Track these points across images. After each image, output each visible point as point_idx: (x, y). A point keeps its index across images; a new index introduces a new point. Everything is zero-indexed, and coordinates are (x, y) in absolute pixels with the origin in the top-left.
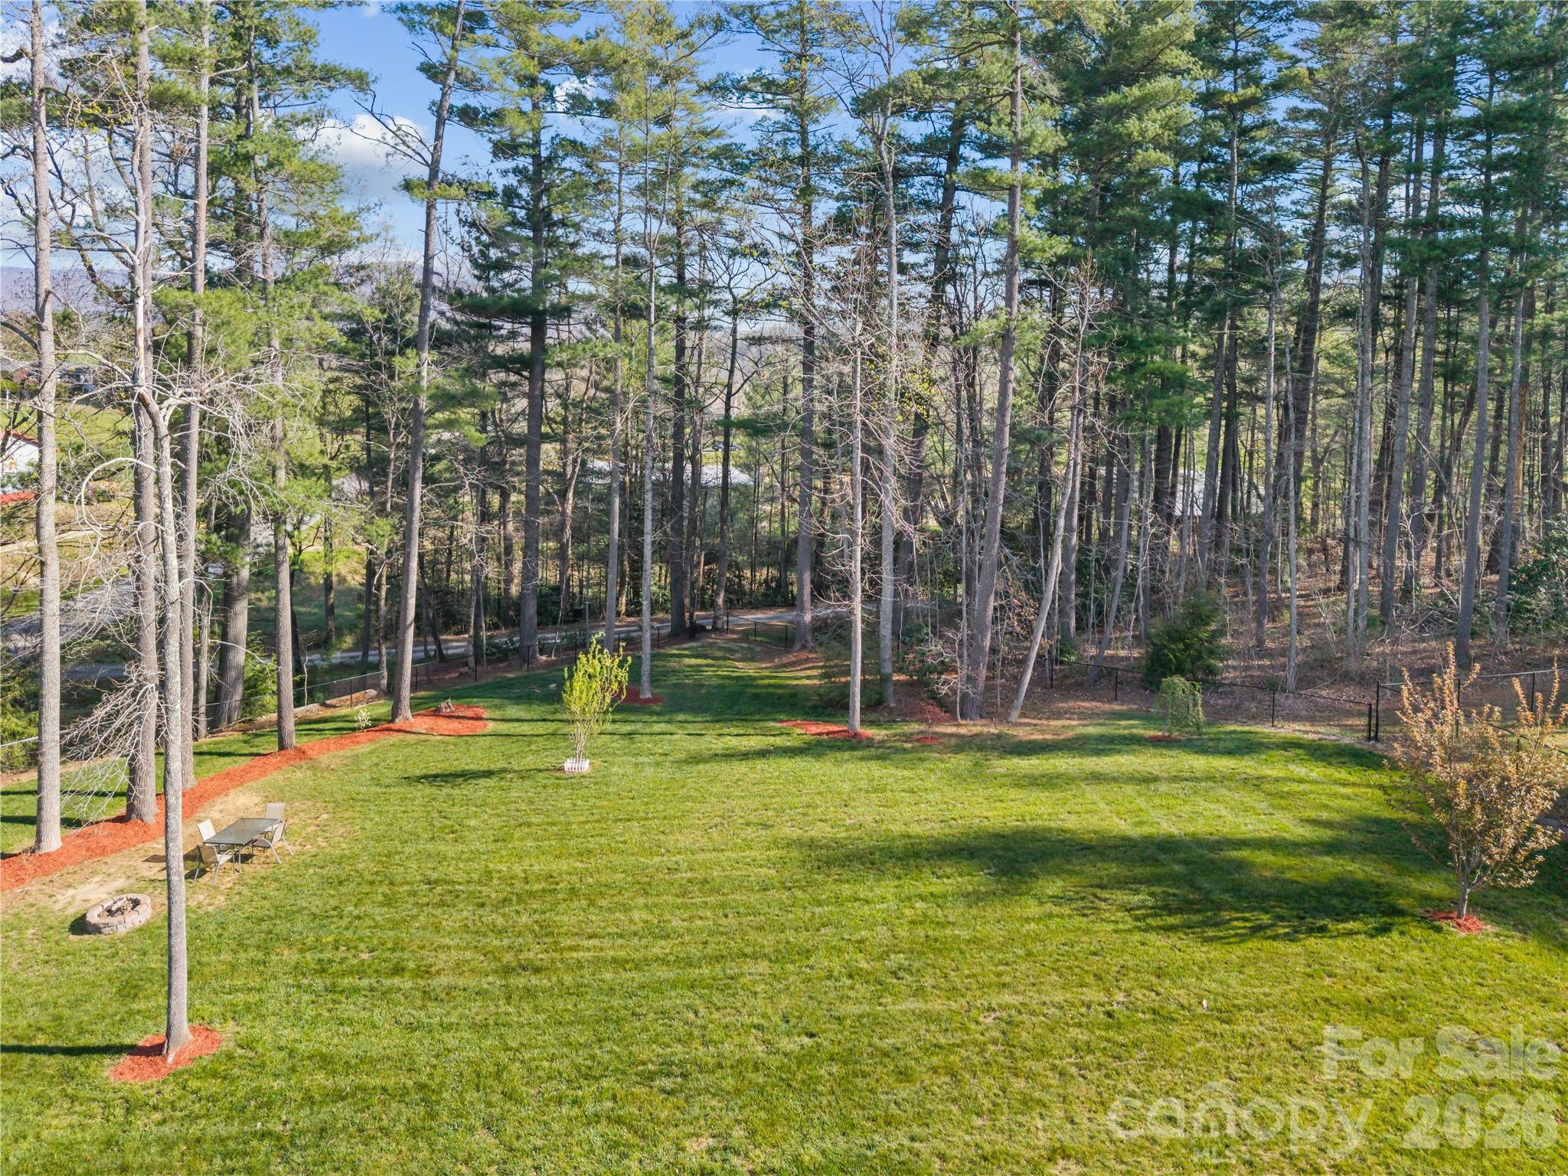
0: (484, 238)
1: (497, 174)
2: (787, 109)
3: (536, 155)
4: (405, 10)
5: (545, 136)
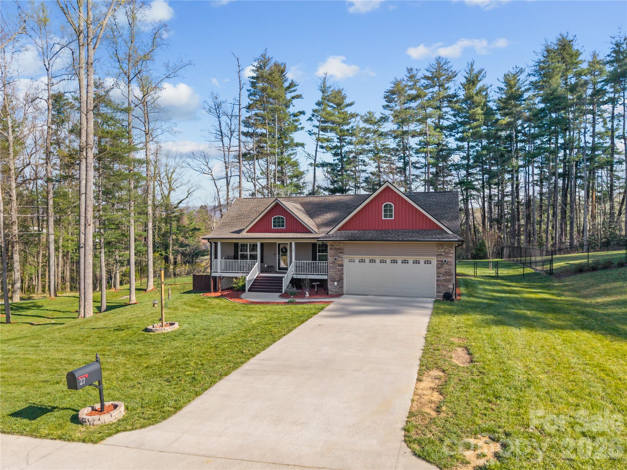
1: (333, 161)
3: (341, 155)
4: (309, 131)
5: (343, 151)
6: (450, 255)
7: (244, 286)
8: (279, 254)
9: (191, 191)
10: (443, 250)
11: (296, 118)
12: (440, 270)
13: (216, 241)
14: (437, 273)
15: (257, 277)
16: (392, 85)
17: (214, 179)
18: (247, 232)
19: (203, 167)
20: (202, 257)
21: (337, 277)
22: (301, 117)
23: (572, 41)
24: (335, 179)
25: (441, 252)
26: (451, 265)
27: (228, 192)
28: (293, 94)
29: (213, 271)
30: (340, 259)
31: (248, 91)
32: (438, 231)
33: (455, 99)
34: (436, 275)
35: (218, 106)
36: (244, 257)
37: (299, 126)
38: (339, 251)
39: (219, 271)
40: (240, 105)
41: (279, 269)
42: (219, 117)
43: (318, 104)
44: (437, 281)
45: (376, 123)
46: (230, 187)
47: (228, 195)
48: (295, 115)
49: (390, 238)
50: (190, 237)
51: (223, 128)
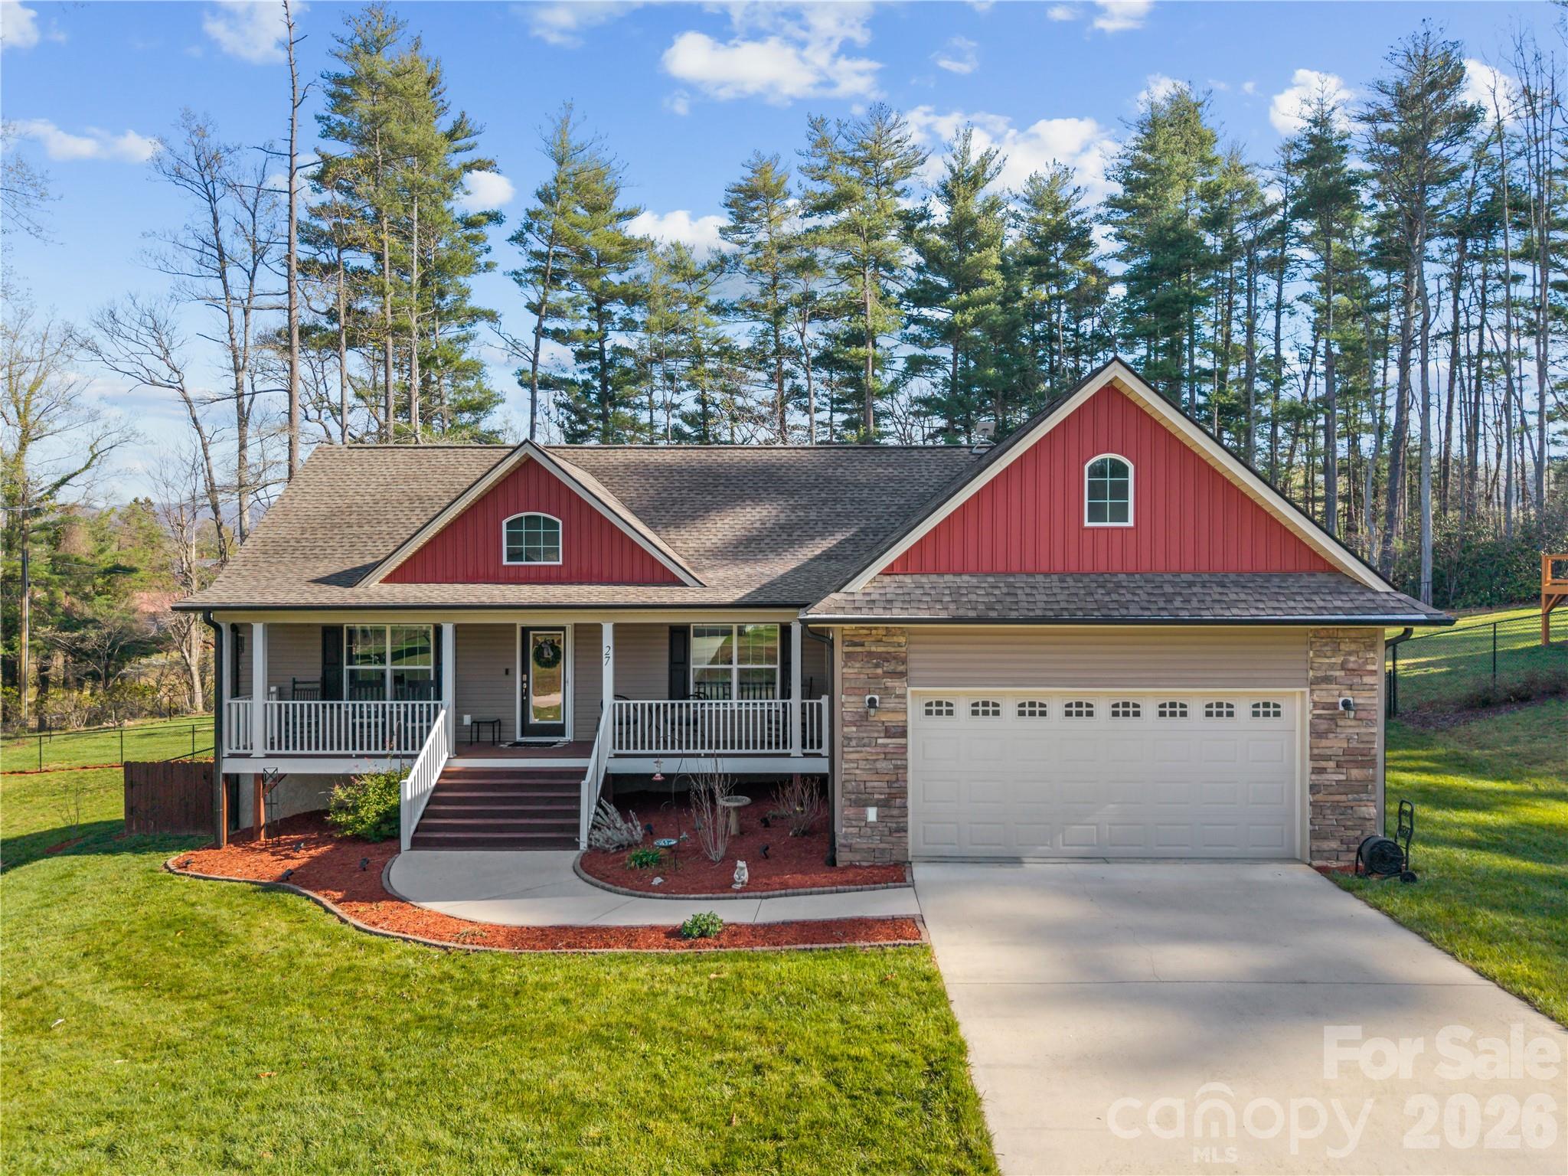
0: (573, 417)
1: (577, 373)
2: (768, 321)
3: (602, 359)
4: (516, 273)
5: (607, 346)
6: (1368, 680)
7: (391, 817)
8: (525, 670)
9: (101, 446)
10: (1339, 660)
11: (474, 231)
12: (1324, 743)
13: (240, 618)
14: (1313, 758)
15: (444, 774)
16: (748, 173)
17: (188, 401)
18: (390, 579)
19: (151, 362)
20: (144, 661)
21: (879, 787)
22: (490, 230)
23: (1200, 105)
24: (580, 427)
25: (1332, 667)
26: (1371, 722)
27: (243, 447)
28: (466, 157)
29: (226, 751)
30: (891, 703)
31: (320, 119)
32: (1322, 578)
33: (924, 223)
34: (1307, 765)
35: (208, 163)
36: (368, 686)
37: (483, 259)
38: (889, 667)
39: (258, 750)
40: (291, 156)
41: (523, 734)
42: (212, 199)
43: (545, 196)
44: (1314, 789)
45: (696, 277)
46: (250, 431)
47: (242, 458)
48: (469, 223)
49: (1134, 611)
50: (99, 594)
51: (226, 237)
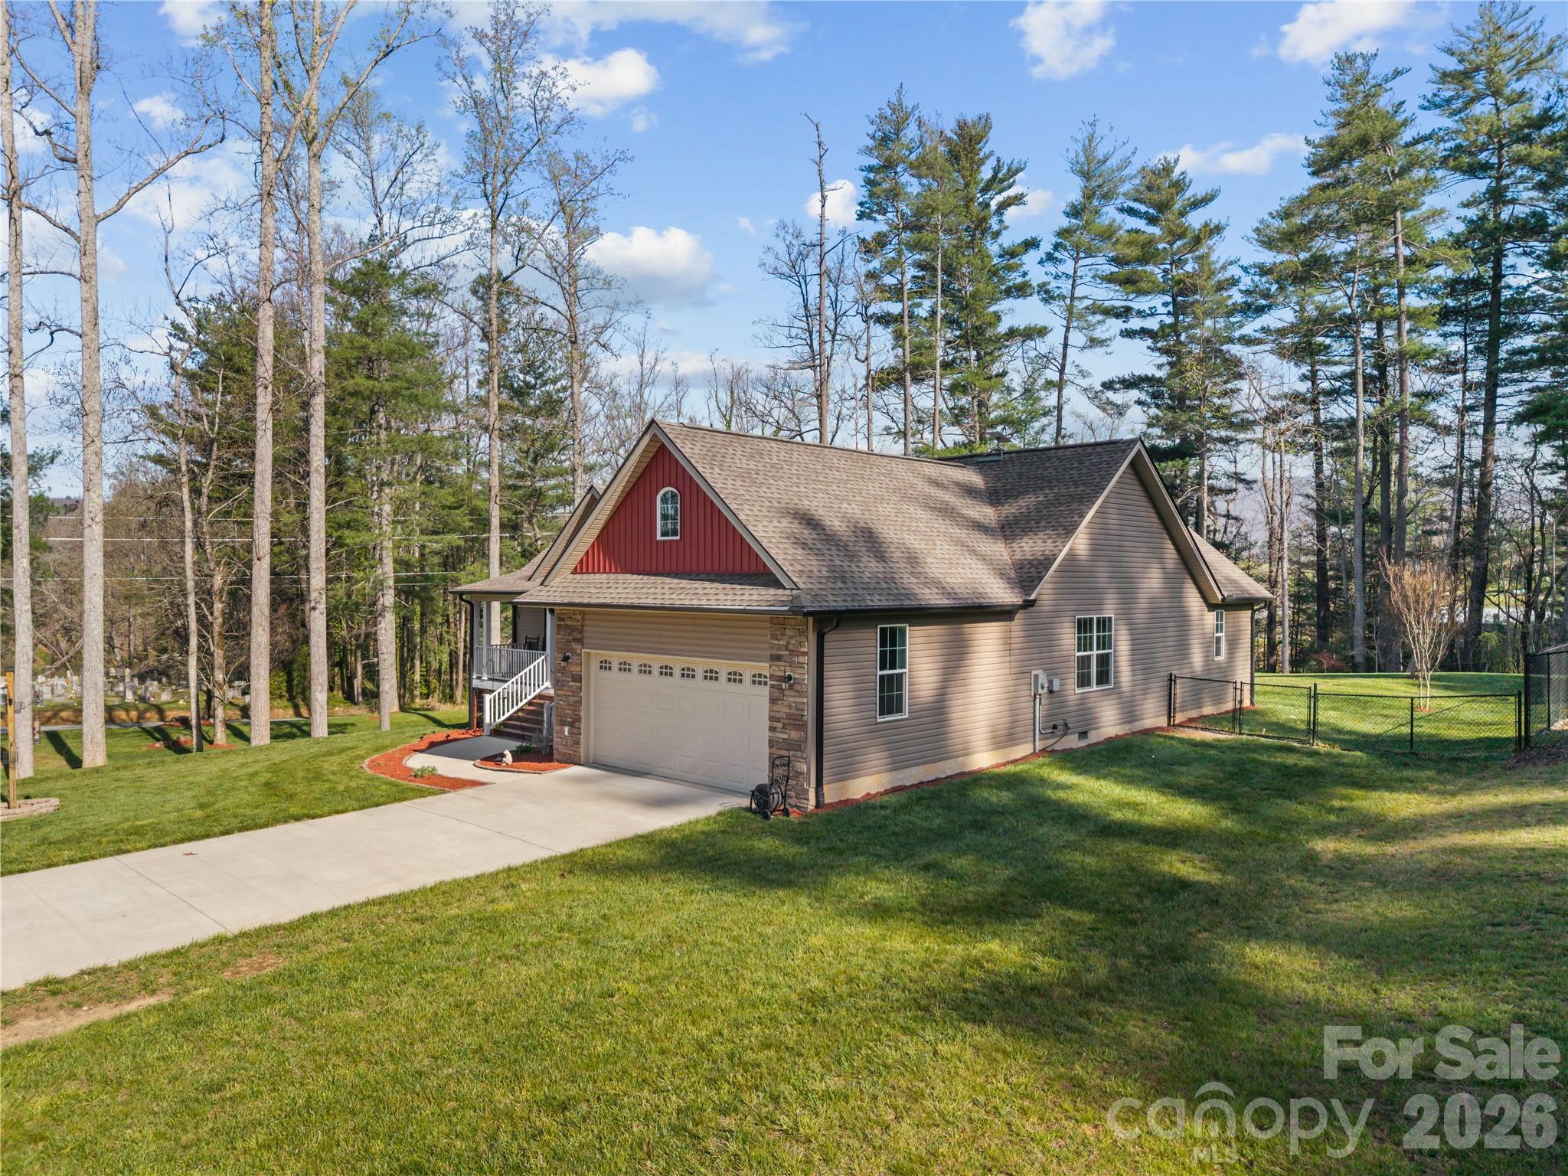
6: (801, 659)
10: (784, 642)
11: (1014, 261)
12: (775, 709)
14: (770, 720)
21: (569, 713)
22: (1028, 256)
25: (780, 647)
26: (803, 694)
28: (1006, 196)
30: (575, 659)
34: (767, 723)
38: (574, 635)
39: (484, 676)
43: (1073, 213)
44: (771, 743)
